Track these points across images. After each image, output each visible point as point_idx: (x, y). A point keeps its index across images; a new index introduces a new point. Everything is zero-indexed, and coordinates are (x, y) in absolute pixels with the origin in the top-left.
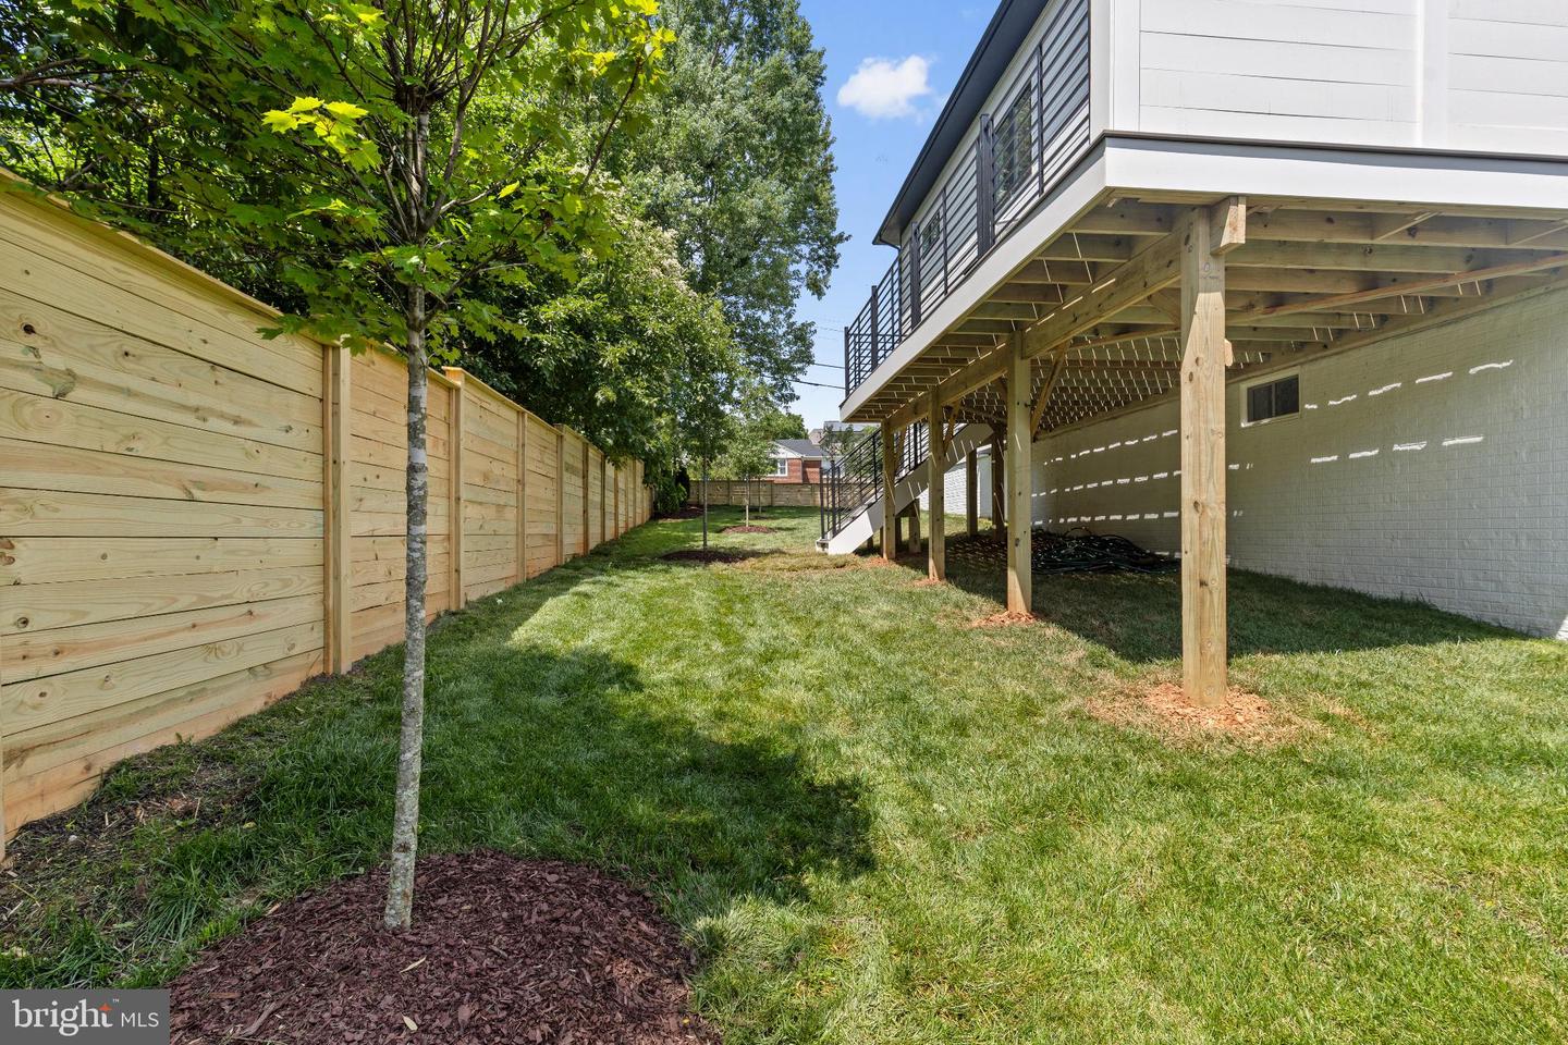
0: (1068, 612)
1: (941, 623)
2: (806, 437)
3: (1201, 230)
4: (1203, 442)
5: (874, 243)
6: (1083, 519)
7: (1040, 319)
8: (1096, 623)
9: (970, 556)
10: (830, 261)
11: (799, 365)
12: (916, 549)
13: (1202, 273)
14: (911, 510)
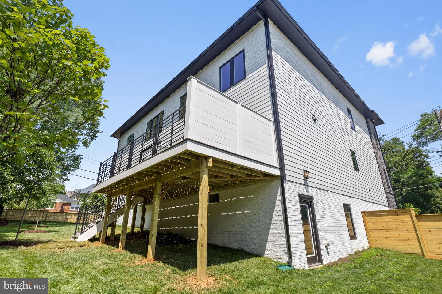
0: (165, 258)
1: (125, 265)
2: (65, 194)
3: (204, 162)
4: (203, 209)
5: (111, 136)
6: (167, 228)
7: (165, 172)
8: (173, 261)
9: (132, 241)
10: (94, 137)
11: (73, 169)
12: (113, 238)
13: (204, 171)
14: (113, 225)
